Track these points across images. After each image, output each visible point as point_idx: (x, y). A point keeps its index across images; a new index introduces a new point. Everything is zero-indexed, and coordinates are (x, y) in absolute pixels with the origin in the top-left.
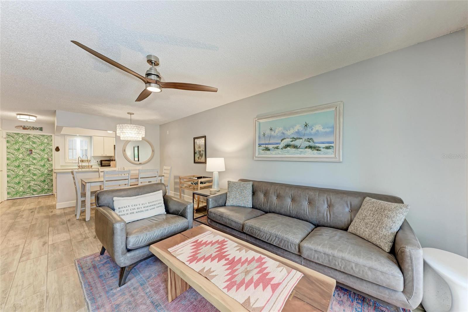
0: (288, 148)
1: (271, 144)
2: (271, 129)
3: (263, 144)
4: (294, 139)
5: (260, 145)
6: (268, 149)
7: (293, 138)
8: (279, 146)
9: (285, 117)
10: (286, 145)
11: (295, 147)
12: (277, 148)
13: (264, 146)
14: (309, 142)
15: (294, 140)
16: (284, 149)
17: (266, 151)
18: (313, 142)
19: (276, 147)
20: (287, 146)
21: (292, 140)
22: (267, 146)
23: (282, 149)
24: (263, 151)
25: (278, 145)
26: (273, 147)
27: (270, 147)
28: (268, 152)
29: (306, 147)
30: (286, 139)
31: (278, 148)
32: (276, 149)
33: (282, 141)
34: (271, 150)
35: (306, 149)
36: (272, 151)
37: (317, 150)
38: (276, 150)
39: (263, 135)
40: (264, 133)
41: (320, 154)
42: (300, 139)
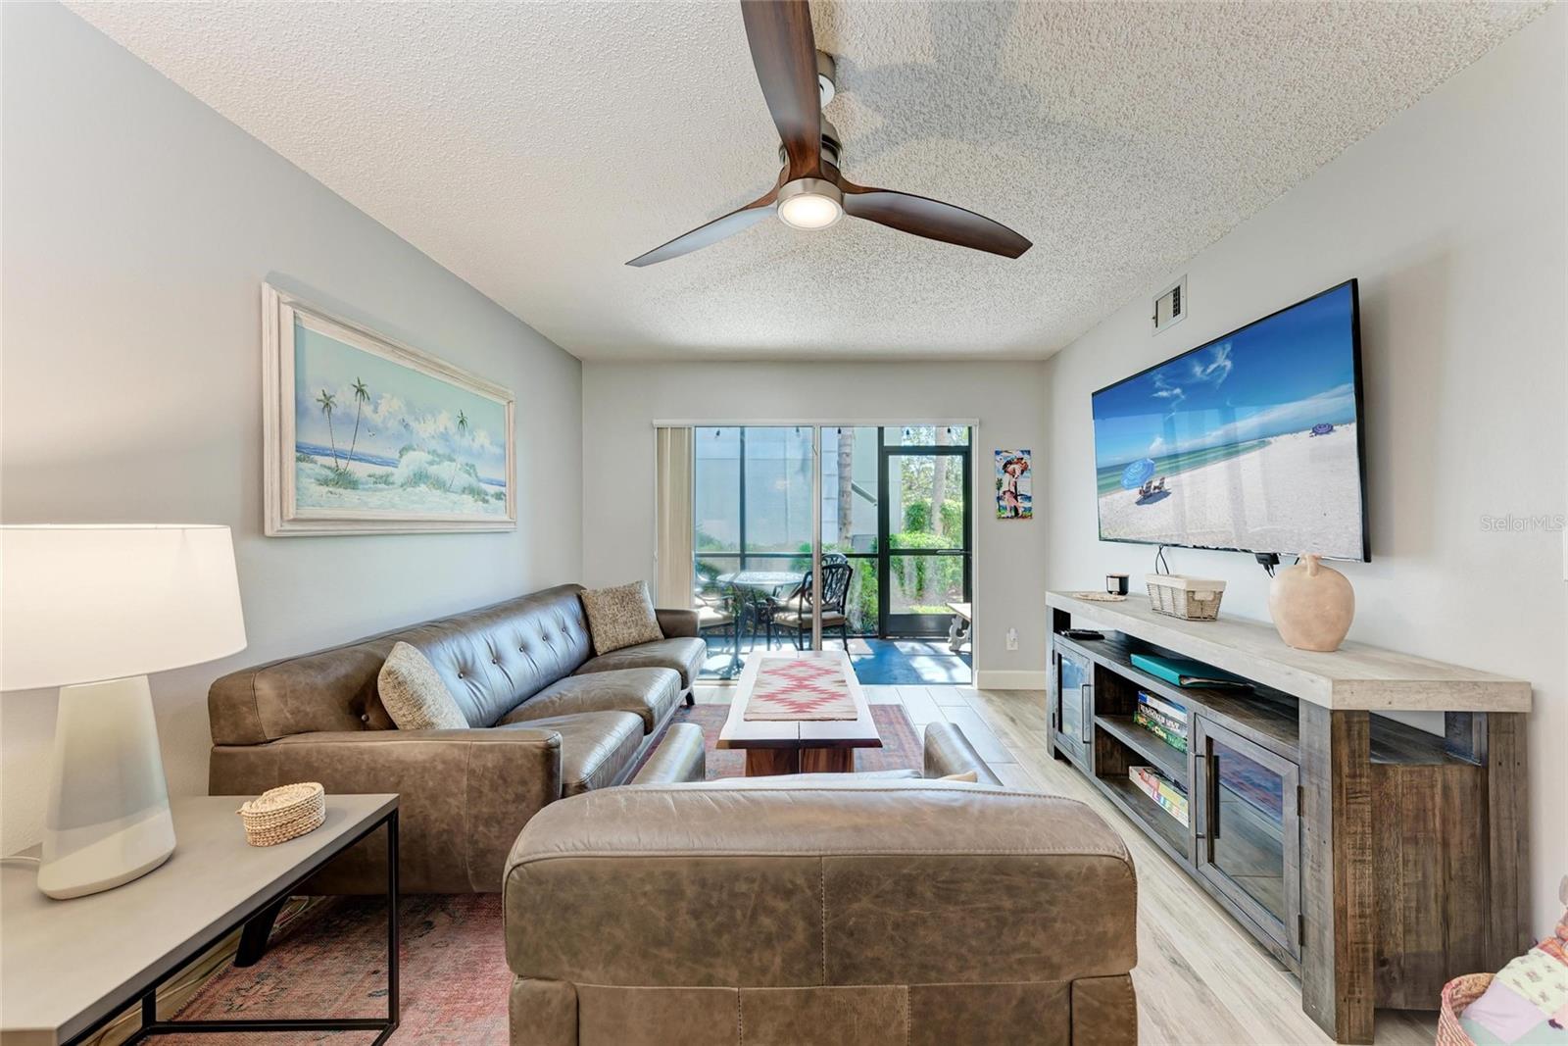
0: (423, 487)
1: (360, 460)
2: (360, 391)
3: (323, 452)
4: (438, 455)
5: (304, 452)
6: (350, 482)
7: (434, 452)
8: (392, 474)
9: (412, 366)
10: (415, 475)
11: (439, 484)
12: (386, 483)
13: (330, 461)
14: (470, 474)
15: (437, 459)
16: (409, 489)
17: (341, 490)
18: (477, 477)
19: (382, 477)
20: (419, 478)
21: (430, 457)
22: (342, 463)
23: (402, 486)
24: (325, 489)
25: (390, 469)
26: (370, 476)
27: (359, 470)
28: (348, 495)
29: (465, 488)
30: (414, 450)
31: (391, 479)
32: (383, 486)
33: (401, 457)
34: (360, 487)
35: (464, 496)
36: (367, 490)
37: (486, 501)
38: (381, 490)
39: (322, 404)
40: (325, 395)
41: (486, 511)
42: (452, 460)
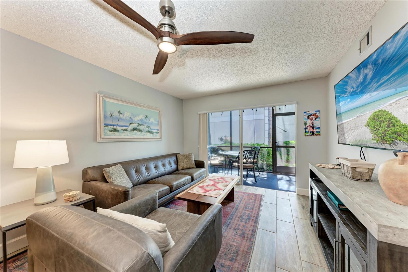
0: (136, 131)
1: (119, 126)
2: (119, 112)
3: (110, 125)
4: (140, 124)
5: (106, 125)
6: (117, 131)
7: (139, 124)
8: (128, 129)
9: (133, 106)
10: (133, 129)
11: (140, 131)
12: (126, 131)
13: (112, 127)
14: (148, 128)
15: (139, 125)
16: (132, 132)
17: (115, 133)
18: (150, 129)
19: (125, 129)
20: (135, 129)
21: (138, 125)
22: (115, 127)
23: (130, 131)
24: (111, 132)
26: (122, 129)
27: (119, 128)
28: (117, 133)
29: (147, 131)
30: (133, 123)
31: (127, 130)
32: (125, 131)
33: (130, 125)
34: (119, 132)
35: (147, 133)
36: (121, 132)
37: (153, 134)
38: (125, 132)
39: (110, 116)
40: (111, 114)
41: (153, 136)
42: (143, 125)
